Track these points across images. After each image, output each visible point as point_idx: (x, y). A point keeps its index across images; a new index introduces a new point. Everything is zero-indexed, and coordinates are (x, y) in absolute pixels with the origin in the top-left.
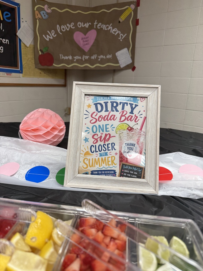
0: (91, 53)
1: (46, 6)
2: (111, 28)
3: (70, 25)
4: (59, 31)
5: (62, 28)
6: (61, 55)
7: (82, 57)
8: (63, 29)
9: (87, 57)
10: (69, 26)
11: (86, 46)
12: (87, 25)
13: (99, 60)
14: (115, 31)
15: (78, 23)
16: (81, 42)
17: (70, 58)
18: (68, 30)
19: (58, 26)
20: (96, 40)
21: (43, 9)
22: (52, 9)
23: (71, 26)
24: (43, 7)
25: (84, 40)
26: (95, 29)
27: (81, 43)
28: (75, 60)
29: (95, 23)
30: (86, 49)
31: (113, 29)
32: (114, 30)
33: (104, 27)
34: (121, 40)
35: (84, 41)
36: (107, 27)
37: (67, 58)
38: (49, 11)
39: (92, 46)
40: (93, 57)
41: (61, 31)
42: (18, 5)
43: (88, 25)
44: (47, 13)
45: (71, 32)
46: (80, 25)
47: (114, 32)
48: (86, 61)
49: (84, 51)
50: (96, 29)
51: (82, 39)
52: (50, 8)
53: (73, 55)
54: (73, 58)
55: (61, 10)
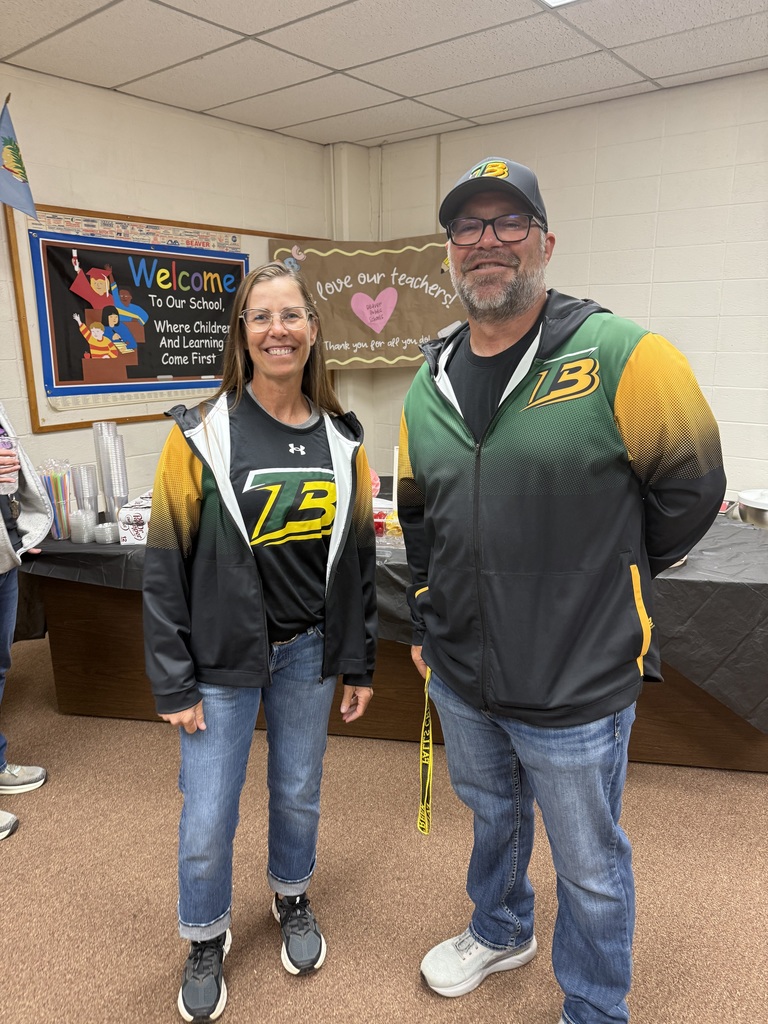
0: (387, 335)
1: (295, 248)
2: (427, 283)
3: (343, 281)
4: (321, 293)
5: (327, 287)
6: (326, 342)
7: (369, 344)
8: (330, 290)
9: (380, 344)
10: (341, 283)
11: (378, 321)
12: (377, 279)
13: (405, 348)
14: (433, 289)
15: (359, 276)
16: (367, 313)
17: (346, 346)
18: (339, 291)
19: (318, 283)
20: (395, 308)
21: (290, 255)
22: (306, 252)
23: (346, 282)
24: (289, 251)
25: (373, 310)
26: (393, 286)
27: (366, 317)
28: (355, 351)
29: (393, 275)
30: (378, 327)
31: (430, 285)
32: (431, 288)
33: (412, 282)
34: (448, 307)
35: (372, 313)
36: (419, 283)
37: (339, 347)
38: (301, 257)
39: (389, 321)
40: (391, 344)
41: (325, 294)
42: (245, 257)
43: (379, 278)
44: (297, 262)
45: (346, 295)
46: (364, 278)
47: (432, 291)
48: (378, 351)
49: (373, 331)
50: (397, 286)
51: (369, 307)
52: (302, 251)
53: (351, 342)
54: (351, 346)
55: (324, 252)
